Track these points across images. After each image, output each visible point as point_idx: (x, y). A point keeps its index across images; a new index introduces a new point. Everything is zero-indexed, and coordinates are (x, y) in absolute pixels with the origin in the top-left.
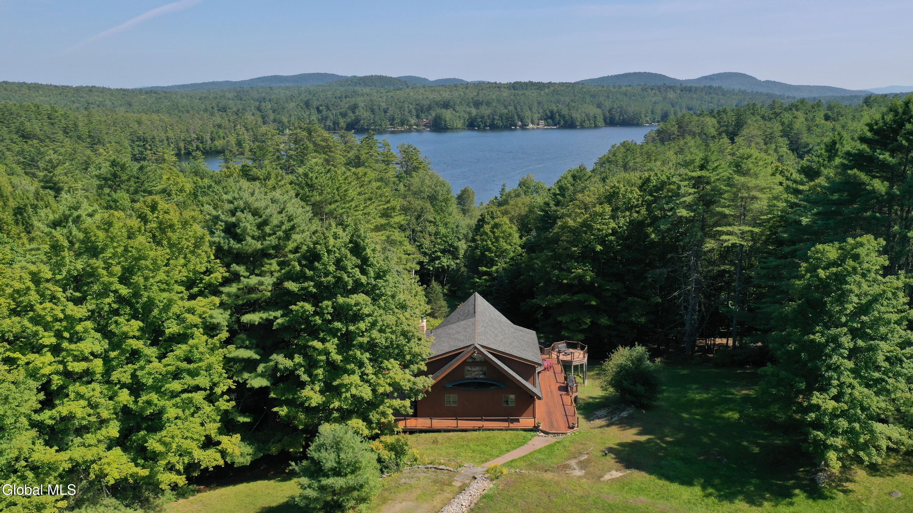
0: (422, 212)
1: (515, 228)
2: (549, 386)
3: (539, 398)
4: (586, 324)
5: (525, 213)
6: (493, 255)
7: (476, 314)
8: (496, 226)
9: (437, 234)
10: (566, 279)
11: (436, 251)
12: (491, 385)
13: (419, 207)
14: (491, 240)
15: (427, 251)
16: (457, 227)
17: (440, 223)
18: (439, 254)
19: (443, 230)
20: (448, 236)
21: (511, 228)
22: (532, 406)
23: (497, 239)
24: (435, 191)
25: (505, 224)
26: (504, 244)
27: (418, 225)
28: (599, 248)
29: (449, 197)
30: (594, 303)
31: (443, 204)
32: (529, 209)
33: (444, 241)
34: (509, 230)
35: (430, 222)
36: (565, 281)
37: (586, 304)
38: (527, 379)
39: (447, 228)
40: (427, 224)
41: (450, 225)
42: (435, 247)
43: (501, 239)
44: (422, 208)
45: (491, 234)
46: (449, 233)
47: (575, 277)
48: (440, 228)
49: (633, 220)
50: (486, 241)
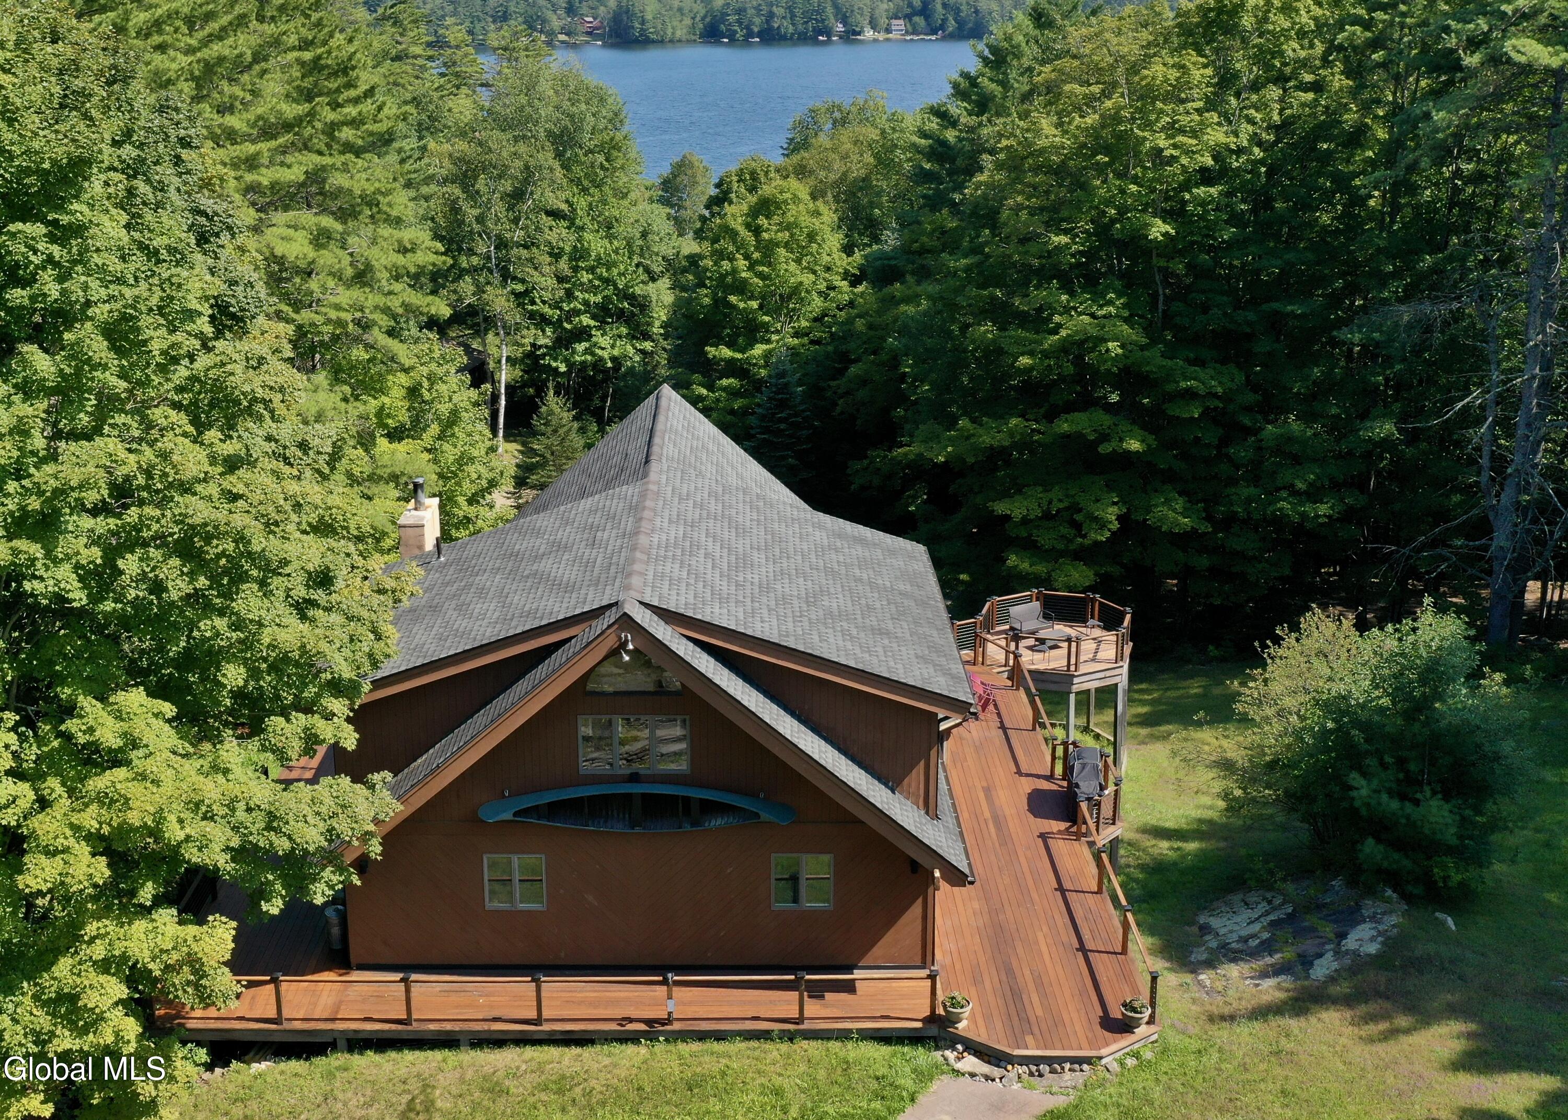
0: (526, 181)
1: (829, 215)
2: (987, 791)
3: (957, 878)
4: (1102, 524)
5: (863, 173)
6: (754, 304)
7: (654, 466)
8: (765, 207)
9: (578, 254)
10: (1031, 354)
11: (577, 313)
12: (710, 808)
13: (518, 164)
14: (747, 257)
15: (546, 310)
16: (644, 235)
17: (587, 220)
18: (586, 320)
19: (597, 245)
20: (615, 264)
21: (817, 213)
22: (916, 909)
23: (768, 249)
24: (571, 117)
25: (796, 199)
26: (793, 266)
27: (516, 221)
28: (1159, 229)
29: (619, 136)
30: (1134, 445)
31: (601, 158)
32: (876, 156)
33: (600, 278)
34: (806, 221)
35: (554, 214)
36: (1025, 361)
37: (1105, 449)
38: (891, 781)
39: (610, 237)
40: (546, 220)
41: (619, 229)
42: (569, 295)
43: (782, 251)
44: (527, 167)
45: (750, 239)
46: (616, 252)
47: (1065, 348)
48: (587, 236)
49: (1295, 118)
50: (731, 259)
